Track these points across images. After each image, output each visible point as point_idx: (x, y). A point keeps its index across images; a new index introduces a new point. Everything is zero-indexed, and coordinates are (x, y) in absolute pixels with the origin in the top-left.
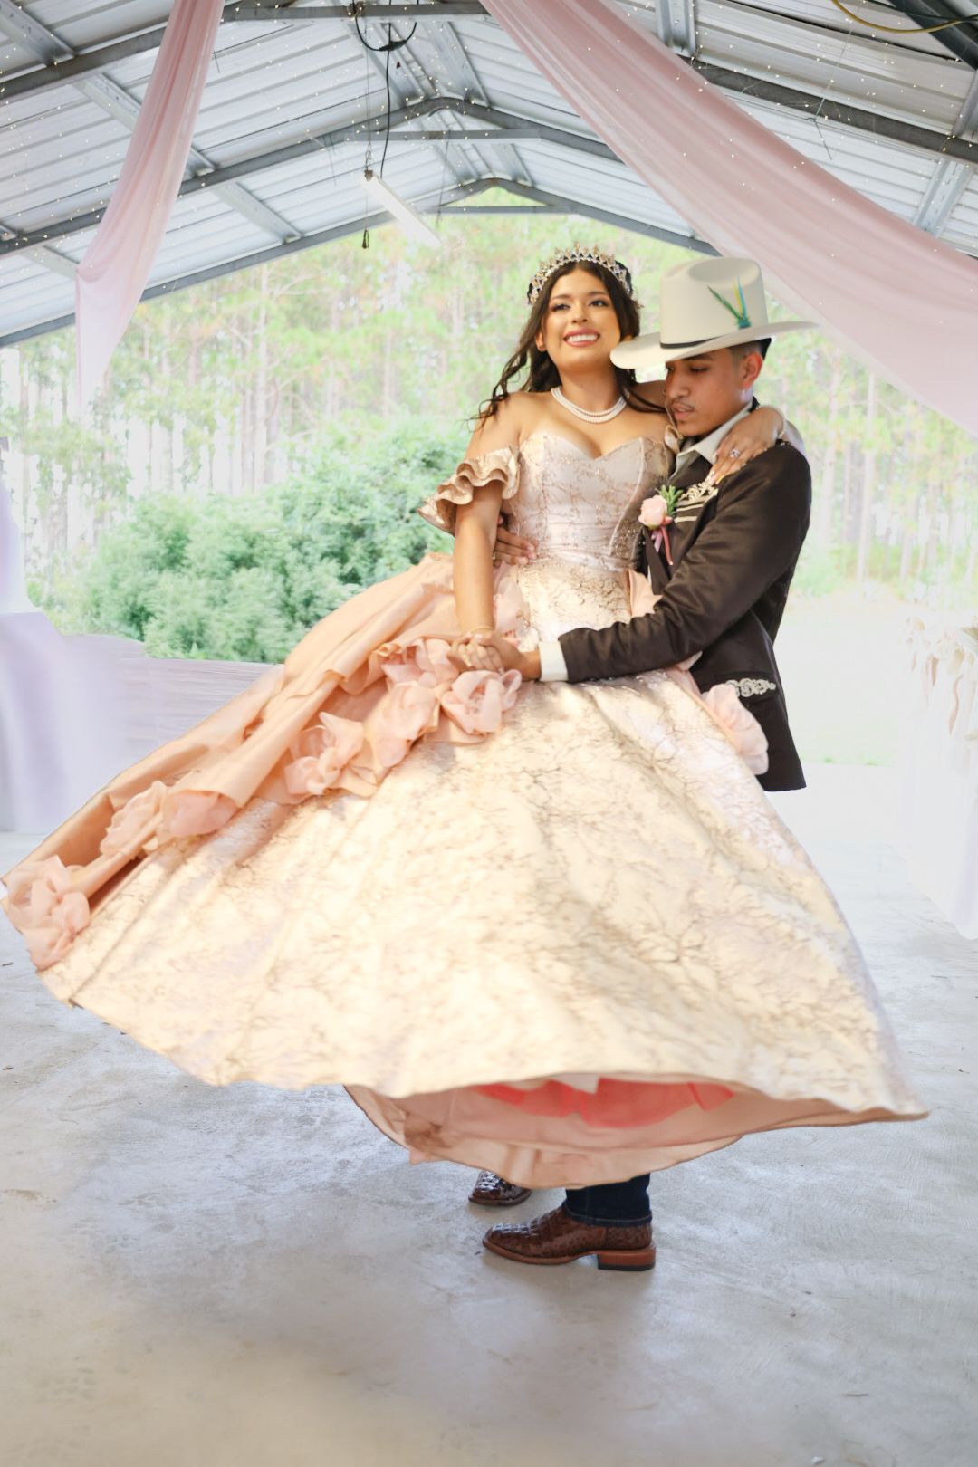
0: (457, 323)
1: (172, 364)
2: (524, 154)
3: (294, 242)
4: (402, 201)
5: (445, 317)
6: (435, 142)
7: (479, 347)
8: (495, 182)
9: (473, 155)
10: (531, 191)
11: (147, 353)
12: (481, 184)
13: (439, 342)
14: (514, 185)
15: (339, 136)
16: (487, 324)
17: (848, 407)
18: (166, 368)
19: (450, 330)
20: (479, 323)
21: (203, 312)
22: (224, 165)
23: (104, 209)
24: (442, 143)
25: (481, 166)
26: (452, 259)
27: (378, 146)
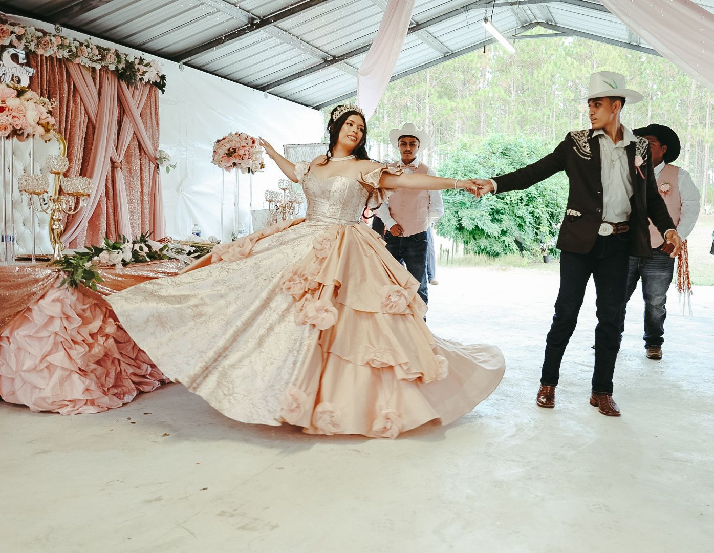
0: (514, 93)
1: (389, 116)
2: (552, 10)
3: (449, 55)
4: (501, 33)
5: (508, 91)
6: (513, 6)
7: (523, 103)
8: (538, 24)
9: (529, 12)
10: (554, 27)
11: (377, 113)
12: (532, 25)
13: (505, 102)
14: (547, 24)
15: (470, 6)
16: (526, 93)
17: (696, 124)
18: (386, 119)
19: (510, 97)
20: (523, 93)
21: (402, 94)
22: (420, 23)
23: (371, 44)
24: (516, 6)
25: (532, 17)
26: (511, 65)
27: (490, 9)
